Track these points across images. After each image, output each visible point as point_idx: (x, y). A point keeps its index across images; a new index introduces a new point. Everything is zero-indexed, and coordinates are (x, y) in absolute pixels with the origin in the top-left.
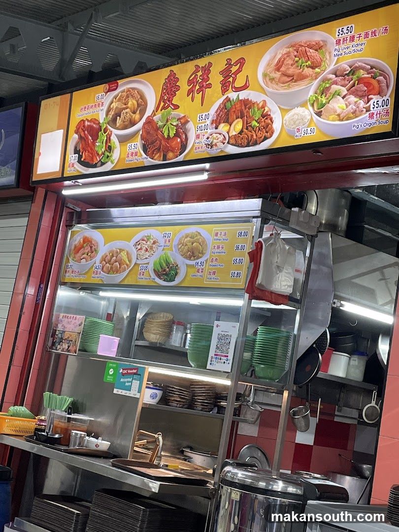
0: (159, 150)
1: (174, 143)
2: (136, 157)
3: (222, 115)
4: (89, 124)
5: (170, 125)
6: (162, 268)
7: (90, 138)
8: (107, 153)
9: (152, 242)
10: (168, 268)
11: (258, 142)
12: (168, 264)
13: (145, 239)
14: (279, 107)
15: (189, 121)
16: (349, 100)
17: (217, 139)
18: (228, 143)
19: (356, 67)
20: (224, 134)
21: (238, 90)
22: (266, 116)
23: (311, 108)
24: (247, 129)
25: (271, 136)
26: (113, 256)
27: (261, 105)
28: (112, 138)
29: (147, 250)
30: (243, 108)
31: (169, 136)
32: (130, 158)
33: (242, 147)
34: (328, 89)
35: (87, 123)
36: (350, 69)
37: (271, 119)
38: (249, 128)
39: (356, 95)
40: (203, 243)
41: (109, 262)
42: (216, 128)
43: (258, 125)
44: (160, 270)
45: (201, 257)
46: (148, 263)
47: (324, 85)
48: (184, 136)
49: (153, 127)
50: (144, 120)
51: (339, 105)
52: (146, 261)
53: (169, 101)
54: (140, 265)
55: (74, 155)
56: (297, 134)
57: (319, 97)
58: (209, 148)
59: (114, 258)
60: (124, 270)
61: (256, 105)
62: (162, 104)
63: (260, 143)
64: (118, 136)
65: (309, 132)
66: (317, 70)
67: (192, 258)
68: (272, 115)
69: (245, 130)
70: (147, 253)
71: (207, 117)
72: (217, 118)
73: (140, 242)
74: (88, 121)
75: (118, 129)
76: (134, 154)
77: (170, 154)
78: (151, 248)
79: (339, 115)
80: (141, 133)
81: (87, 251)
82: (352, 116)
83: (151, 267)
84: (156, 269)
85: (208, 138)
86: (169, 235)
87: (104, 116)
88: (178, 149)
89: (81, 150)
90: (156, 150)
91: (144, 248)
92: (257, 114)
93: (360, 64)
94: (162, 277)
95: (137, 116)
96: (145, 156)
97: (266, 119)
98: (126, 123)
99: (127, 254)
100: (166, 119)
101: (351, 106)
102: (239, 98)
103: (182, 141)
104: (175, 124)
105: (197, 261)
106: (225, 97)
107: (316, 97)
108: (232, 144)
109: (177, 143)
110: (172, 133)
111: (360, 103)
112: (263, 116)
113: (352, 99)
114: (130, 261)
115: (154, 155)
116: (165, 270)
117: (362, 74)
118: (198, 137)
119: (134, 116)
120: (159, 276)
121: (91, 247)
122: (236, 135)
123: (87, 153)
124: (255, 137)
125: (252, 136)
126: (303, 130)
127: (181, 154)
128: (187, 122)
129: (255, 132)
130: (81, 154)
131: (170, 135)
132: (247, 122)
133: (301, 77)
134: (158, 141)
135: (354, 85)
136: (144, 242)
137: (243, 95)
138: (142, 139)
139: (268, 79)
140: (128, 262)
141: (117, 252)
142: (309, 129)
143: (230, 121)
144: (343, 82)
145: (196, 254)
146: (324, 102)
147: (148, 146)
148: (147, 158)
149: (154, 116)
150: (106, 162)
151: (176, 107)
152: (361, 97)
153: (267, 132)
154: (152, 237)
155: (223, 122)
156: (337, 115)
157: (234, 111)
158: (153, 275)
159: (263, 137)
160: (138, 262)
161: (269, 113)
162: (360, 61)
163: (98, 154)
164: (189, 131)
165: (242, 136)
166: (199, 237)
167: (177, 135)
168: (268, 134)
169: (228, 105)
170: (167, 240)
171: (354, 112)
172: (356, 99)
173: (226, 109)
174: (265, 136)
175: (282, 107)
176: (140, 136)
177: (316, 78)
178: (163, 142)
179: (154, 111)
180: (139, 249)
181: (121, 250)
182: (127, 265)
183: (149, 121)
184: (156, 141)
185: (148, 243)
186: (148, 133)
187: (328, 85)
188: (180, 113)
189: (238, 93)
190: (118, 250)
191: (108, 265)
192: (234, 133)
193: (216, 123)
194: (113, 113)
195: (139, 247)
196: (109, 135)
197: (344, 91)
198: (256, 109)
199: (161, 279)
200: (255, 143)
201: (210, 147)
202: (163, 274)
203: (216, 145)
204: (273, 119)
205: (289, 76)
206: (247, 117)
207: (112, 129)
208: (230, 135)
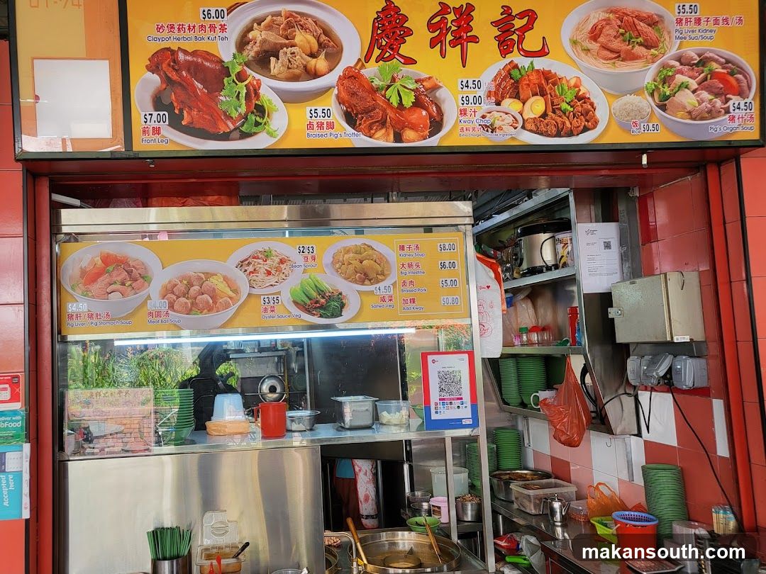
0: (383, 124)
1: (415, 116)
2: (332, 131)
3: (505, 87)
4: (189, 58)
5: (401, 89)
6: (310, 299)
7: (200, 86)
8: (252, 118)
9: (277, 260)
10: (323, 297)
11: (575, 133)
12: (321, 293)
13: (260, 256)
14: (602, 90)
15: (440, 87)
16: (701, 96)
17: (503, 121)
18: (523, 127)
19: (706, 58)
20: (513, 114)
21: (528, 54)
22: (582, 98)
23: (650, 99)
24: (554, 112)
25: (595, 127)
26: (190, 285)
27: (572, 82)
28: (261, 91)
29: (269, 273)
30: (543, 82)
31: (401, 103)
32: (316, 131)
33: (549, 136)
34: (672, 78)
35: (181, 56)
36: (698, 59)
37: (592, 104)
38: (558, 112)
39: (710, 92)
40: (381, 260)
41: (185, 295)
42: (498, 104)
43: (572, 109)
44: (308, 302)
45: (382, 280)
46: (279, 293)
47: (665, 72)
48: (434, 108)
49: (361, 85)
50: (339, 71)
51: (689, 101)
52: (272, 290)
53: (392, 49)
54: (262, 297)
55: (155, 114)
56: (634, 129)
57: (660, 87)
58: (487, 131)
59: (196, 288)
60: (227, 306)
61: (564, 82)
62: (377, 52)
63: (578, 135)
64: (278, 92)
65: (651, 128)
66: (653, 51)
67: (367, 282)
68: (592, 100)
69: (550, 113)
70: (271, 277)
71: (478, 85)
72: (498, 90)
73: (250, 260)
74: (185, 52)
75: (275, 77)
76: (325, 126)
77: (409, 134)
78: (278, 270)
79: (689, 113)
80: (336, 91)
81: (119, 279)
82: (707, 116)
83: (286, 298)
84: (299, 301)
85: (483, 117)
86: (311, 249)
87: (234, 50)
88: (425, 127)
89: (175, 104)
90: (378, 124)
91: (263, 270)
92: (568, 93)
93: (711, 55)
94: (314, 312)
95: (321, 63)
96: (353, 131)
97: (585, 103)
98: (297, 71)
99: (224, 280)
100: (390, 77)
101: (704, 104)
102: (533, 68)
103: (431, 116)
104: (411, 87)
105: (377, 286)
106: (507, 60)
107: (655, 86)
108: (531, 131)
109: (421, 117)
110: (408, 100)
111: (716, 102)
112: (579, 98)
113: (705, 95)
114: (236, 291)
115: (373, 132)
116: (317, 302)
117: (715, 67)
118: (463, 112)
119: (313, 61)
120: (308, 311)
121: (130, 273)
122: (535, 118)
123: (195, 113)
124: (568, 124)
125: (564, 123)
126: (642, 124)
127: (432, 134)
128: (436, 87)
129: (568, 118)
130: (177, 111)
131: (404, 103)
132: (552, 103)
133: (632, 57)
134: (377, 110)
135: (705, 79)
136: (260, 261)
137: (540, 64)
138: (340, 101)
139: (579, 49)
140: (231, 293)
141: (200, 278)
142: (651, 125)
143: (521, 97)
144: (691, 73)
145: (372, 275)
146: (668, 93)
147: (356, 116)
148: (357, 135)
149: (361, 68)
150: (255, 134)
151: (410, 61)
152: (717, 95)
153: (588, 122)
154: (273, 253)
155: (510, 97)
156: (687, 112)
157: (528, 85)
158: (295, 311)
159: (582, 128)
160: (255, 291)
161: (588, 96)
162: (711, 51)
163: (230, 118)
164: (444, 101)
165: (546, 121)
166: (370, 252)
167: (418, 104)
168: (590, 124)
169: (515, 73)
170: (309, 257)
171: (710, 112)
172: (711, 97)
173: (511, 78)
174: (585, 126)
175: (606, 90)
176: (333, 97)
177: (653, 62)
178: (390, 114)
179: (359, 60)
180: (251, 272)
181: (208, 275)
182: (231, 298)
183: (351, 76)
184: (375, 109)
185: (268, 262)
186: (353, 94)
187: (670, 74)
188: (420, 70)
189: (531, 59)
190: (203, 276)
191: (183, 300)
192: (532, 116)
193: (498, 97)
194: (256, 49)
195: (250, 268)
196: (253, 86)
197: (693, 84)
198: (566, 88)
199: (314, 315)
200: (570, 134)
201: (490, 130)
202: (315, 308)
203: (501, 129)
204: (595, 105)
205: (612, 51)
206: (551, 96)
207: (258, 76)
208: (526, 118)
